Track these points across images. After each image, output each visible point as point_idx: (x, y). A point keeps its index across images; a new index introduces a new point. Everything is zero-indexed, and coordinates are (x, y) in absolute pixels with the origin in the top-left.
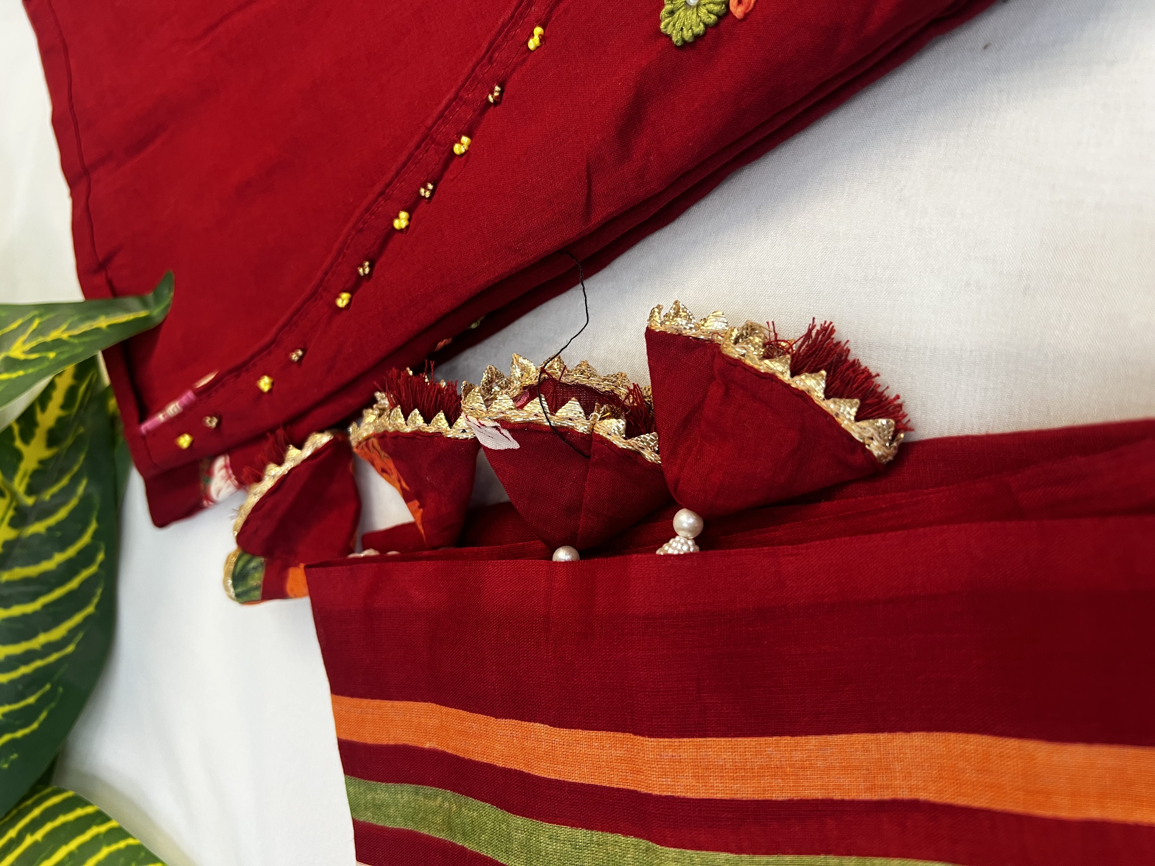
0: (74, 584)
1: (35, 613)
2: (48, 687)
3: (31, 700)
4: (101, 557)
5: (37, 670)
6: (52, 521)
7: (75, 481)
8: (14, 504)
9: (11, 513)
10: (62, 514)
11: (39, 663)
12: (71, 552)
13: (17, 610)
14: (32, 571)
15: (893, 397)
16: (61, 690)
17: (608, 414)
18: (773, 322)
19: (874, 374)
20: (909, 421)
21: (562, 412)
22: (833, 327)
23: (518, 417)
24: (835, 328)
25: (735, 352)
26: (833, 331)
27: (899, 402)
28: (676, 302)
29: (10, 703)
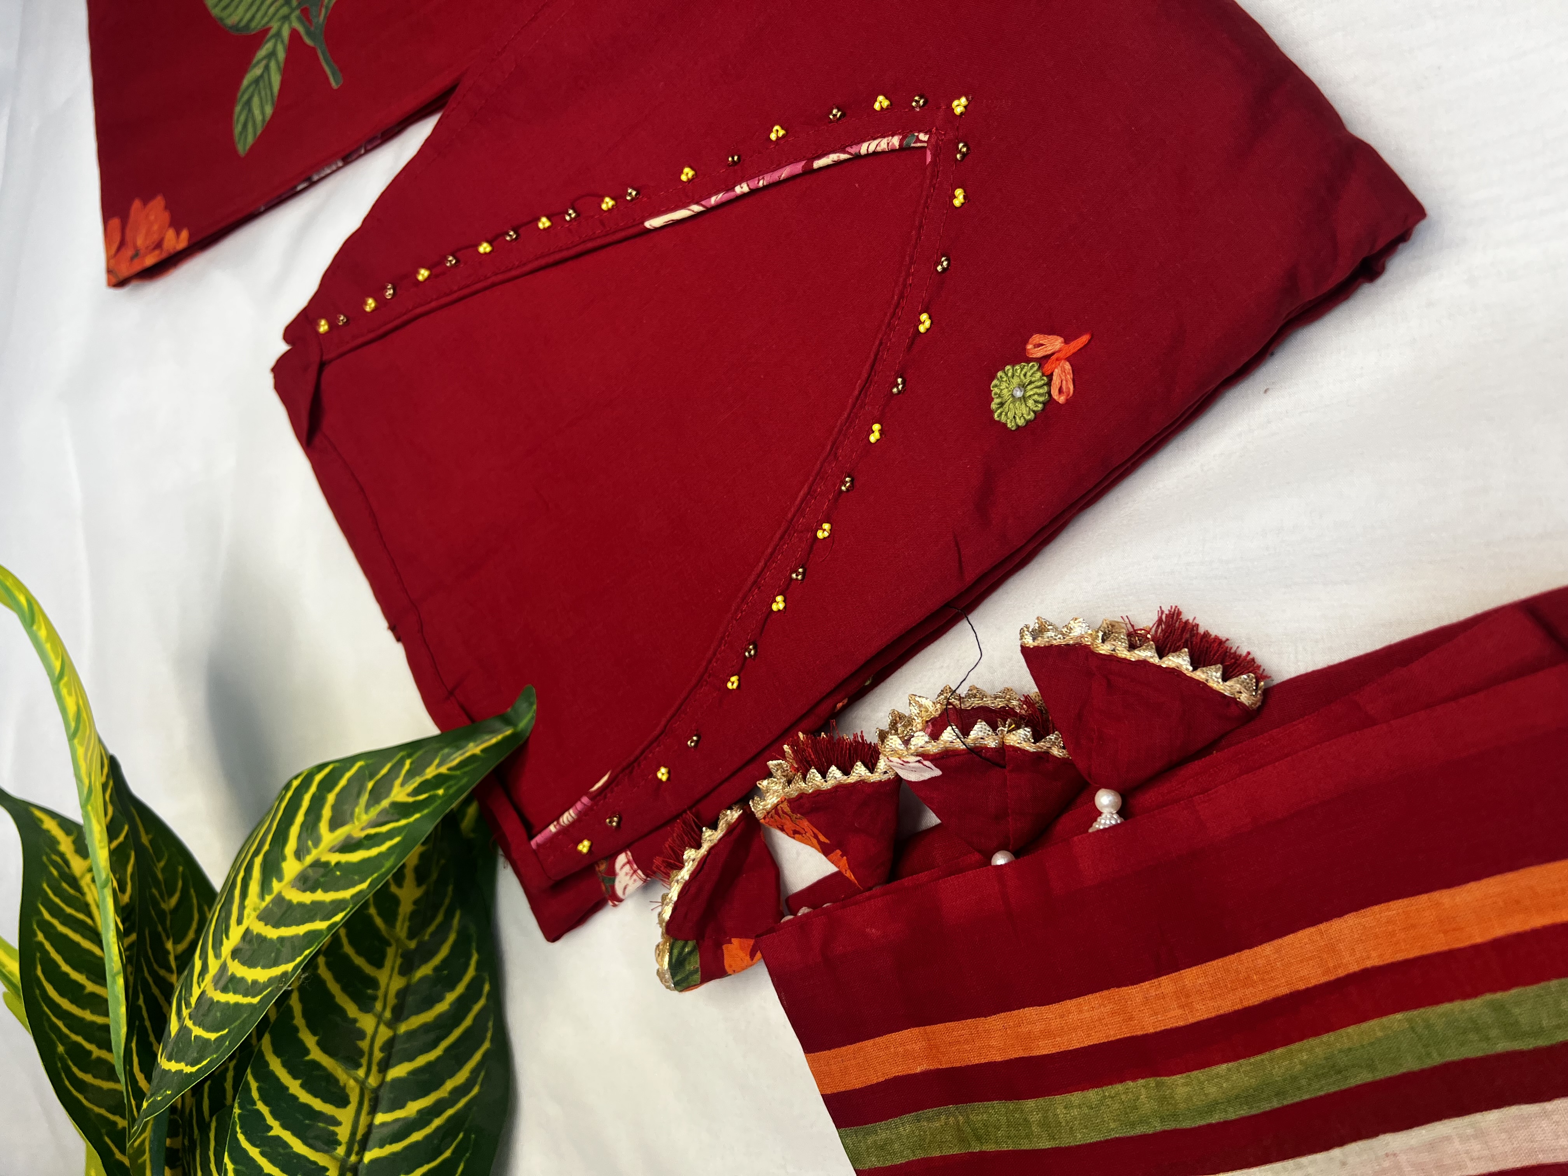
0: (468, 1022)
1: (439, 1059)
2: (461, 1135)
3: (447, 1154)
4: (487, 988)
5: (450, 1119)
6: (437, 960)
7: (449, 916)
8: (400, 951)
9: (399, 961)
10: (444, 952)
11: (450, 1112)
12: (460, 989)
13: (421, 1061)
14: (427, 1017)
15: (1244, 654)
16: (473, 1136)
17: (1013, 726)
18: (1127, 617)
19: (1224, 639)
20: (1264, 670)
21: (973, 734)
22: (1178, 609)
23: (933, 748)
24: (1181, 610)
25: (1104, 649)
26: (1179, 613)
27: (1250, 657)
28: (1038, 618)
29: (428, 1162)
